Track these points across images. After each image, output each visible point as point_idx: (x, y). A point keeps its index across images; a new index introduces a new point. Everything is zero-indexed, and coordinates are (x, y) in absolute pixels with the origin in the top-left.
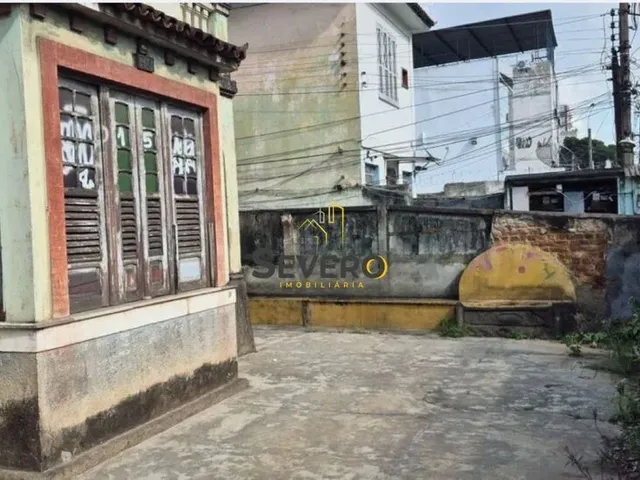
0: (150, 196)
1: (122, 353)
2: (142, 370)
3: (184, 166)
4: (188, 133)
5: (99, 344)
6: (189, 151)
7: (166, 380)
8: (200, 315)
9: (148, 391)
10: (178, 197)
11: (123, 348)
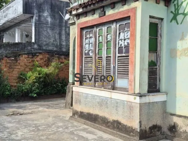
0: (107, 56)
1: (88, 100)
2: (94, 108)
3: (124, 43)
4: (127, 29)
5: (84, 95)
6: (127, 36)
7: (101, 115)
8: (117, 101)
9: (95, 115)
10: (119, 55)
11: (89, 99)
